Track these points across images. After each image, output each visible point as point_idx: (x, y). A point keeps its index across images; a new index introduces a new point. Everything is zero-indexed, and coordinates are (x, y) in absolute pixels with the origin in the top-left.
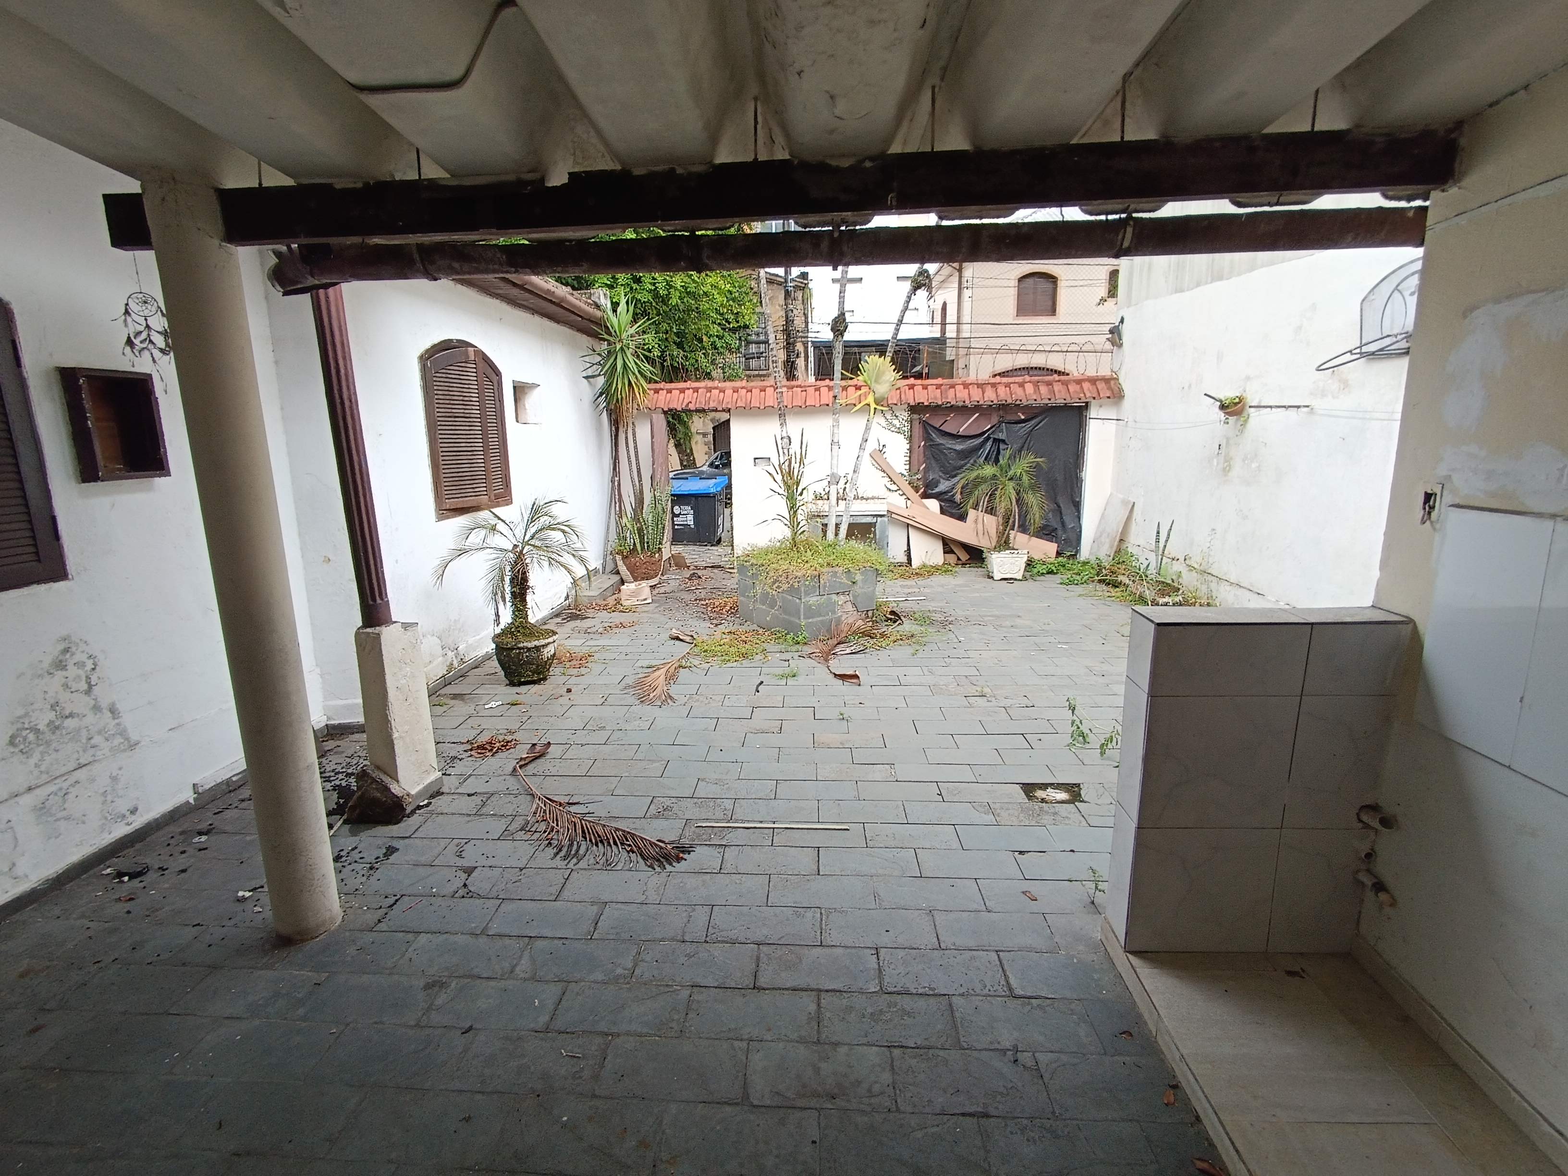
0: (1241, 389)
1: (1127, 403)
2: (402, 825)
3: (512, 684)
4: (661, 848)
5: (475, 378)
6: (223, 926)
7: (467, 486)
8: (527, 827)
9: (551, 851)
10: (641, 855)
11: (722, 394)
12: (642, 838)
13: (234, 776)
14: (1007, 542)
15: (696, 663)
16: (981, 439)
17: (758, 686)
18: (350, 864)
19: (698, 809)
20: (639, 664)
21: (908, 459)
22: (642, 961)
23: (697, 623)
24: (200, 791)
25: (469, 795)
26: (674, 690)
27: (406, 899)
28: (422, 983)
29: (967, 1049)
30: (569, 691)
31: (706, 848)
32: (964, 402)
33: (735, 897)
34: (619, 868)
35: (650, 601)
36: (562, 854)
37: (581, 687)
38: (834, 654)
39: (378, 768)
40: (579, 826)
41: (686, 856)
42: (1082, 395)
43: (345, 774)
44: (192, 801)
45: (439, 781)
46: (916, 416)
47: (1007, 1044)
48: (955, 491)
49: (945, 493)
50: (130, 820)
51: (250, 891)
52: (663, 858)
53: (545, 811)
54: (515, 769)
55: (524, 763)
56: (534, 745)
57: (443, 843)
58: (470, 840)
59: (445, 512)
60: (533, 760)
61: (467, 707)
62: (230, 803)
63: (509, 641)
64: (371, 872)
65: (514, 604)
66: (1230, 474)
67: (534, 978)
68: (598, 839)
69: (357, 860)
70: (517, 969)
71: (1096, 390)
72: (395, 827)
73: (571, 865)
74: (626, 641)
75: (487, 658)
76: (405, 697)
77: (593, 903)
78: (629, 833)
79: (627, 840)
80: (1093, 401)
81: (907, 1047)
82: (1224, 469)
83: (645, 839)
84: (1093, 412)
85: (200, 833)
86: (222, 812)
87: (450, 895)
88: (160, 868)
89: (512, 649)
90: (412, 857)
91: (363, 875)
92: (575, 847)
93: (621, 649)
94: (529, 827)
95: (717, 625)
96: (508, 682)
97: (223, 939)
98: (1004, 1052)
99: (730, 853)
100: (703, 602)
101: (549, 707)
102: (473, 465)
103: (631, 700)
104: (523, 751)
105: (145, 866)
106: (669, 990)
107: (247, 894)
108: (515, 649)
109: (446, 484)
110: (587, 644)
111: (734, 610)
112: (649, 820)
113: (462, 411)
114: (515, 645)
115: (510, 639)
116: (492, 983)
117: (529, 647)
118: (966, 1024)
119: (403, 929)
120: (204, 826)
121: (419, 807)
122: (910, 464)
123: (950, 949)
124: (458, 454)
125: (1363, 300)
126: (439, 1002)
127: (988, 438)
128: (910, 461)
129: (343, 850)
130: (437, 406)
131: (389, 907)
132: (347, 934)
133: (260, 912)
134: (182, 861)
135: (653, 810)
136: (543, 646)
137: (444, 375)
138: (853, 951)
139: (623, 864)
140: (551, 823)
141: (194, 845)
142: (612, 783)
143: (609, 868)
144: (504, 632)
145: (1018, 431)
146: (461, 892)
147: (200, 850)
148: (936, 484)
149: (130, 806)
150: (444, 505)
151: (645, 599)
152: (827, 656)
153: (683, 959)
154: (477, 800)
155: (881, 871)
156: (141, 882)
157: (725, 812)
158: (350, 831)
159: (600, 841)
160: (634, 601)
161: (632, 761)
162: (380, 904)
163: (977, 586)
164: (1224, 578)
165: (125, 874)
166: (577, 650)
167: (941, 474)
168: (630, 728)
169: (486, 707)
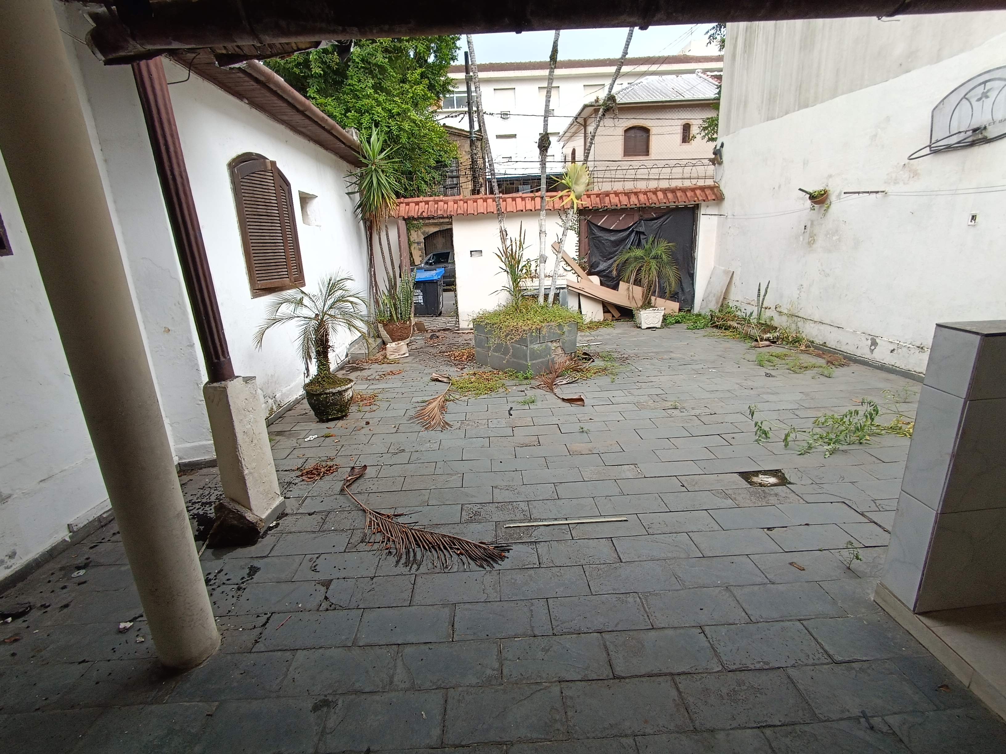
0: (824, 185)
1: (726, 203)
2: (258, 545)
3: (322, 421)
4: (484, 549)
5: (273, 185)
6: (109, 661)
7: (273, 271)
8: (366, 539)
9: (392, 560)
10: (470, 557)
11: (446, 205)
12: (467, 542)
13: (104, 513)
14: (649, 303)
15: (458, 397)
16: (628, 232)
17: (509, 411)
18: (219, 586)
19: (501, 512)
20: (414, 400)
21: (578, 248)
22: (506, 659)
23: (447, 368)
24: (75, 530)
25: (310, 514)
26: (448, 418)
27: (275, 616)
28: (310, 706)
29: (825, 721)
30: (368, 423)
31: (520, 546)
32: (617, 206)
33: (562, 589)
34: (455, 570)
35: (407, 355)
36: (403, 560)
37: (376, 420)
38: (555, 385)
39: (233, 500)
40: (410, 534)
41: (506, 554)
42: (696, 199)
43: (200, 504)
44: (68, 539)
45: (282, 504)
46: (582, 217)
47: (856, 712)
48: (612, 268)
49: (604, 271)
50: (9, 564)
51: (130, 621)
52: (488, 557)
53: (378, 524)
54: (342, 490)
55: (350, 484)
56: (353, 468)
57: (298, 559)
58: (320, 555)
59: (257, 291)
60: (354, 481)
61: (290, 441)
62: (103, 537)
63: (317, 389)
64: (240, 593)
65: (318, 360)
66: (814, 246)
67: (414, 688)
68: (430, 546)
69: (225, 582)
70: (395, 680)
71: (704, 195)
72: (253, 548)
73: (413, 571)
74: (399, 384)
75: (298, 402)
76: (251, 439)
77: (444, 605)
78: (454, 538)
79: (455, 545)
80: (703, 203)
81: (774, 726)
82: (809, 243)
83: (471, 543)
84: (703, 210)
85: (79, 568)
86: (97, 546)
87: (316, 609)
88: (42, 606)
89: (320, 394)
90: (274, 575)
91: (233, 597)
92: (412, 554)
93: (397, 390)
94: (368, 539)
95: (462, 369)
96: (318, 420)
97: (110, 674)
98: (857, 719)
99: (542, 549)
100: (446, 354)
101: (355, 437)
102: (276, 254)
103: (418, 428)
104: (344, 473)
105: (27, 605)
106: (540, 688)
107: (129, 625)
108: (322, 394)
109: (257, 269)
110: (370, 387)
111: (471, 358)
112: (465, 525)
113: (265, 211)
114: (323, 391)
115: (318, 387)
116: (377, 697)
117: (334, 392)
118: (812, 696)
119: (280, 648)
120: (81, 561)
121: (270, 528)
122: (579, 251)
123: (761, 622)
124: (264, 245)
125: (934, 109)
126: (331, 724)
127: (633, 231)
128: (579, 249)
129: (209, 574)
130: (245, 205)
131: (262, 626)
132: (229, 657)
133: (143, 641)
134: (64, 597)
135: (465, 517)
136: (344, 390)
137: (249, 181)
138: (682, 631)
139: (457, 567)
140: (386, 534)
141: (73, 580)
142: (424, 495)
143: (446, 570)
144: (311, 382)
145: (653, 225)
146: (325, 605)
147: (79, 584)
148: (597, 265)
149: (8, 551)
150: (257, 285)
151: (404, 354)
152: (551, 386)
153: (540, 655)
154: (318, 518)
155: (670, 555)
156: (24, 621)
157: (524, 513)
158: (213, 554)
159: (433, 547)
160: (396, 356)
161: (434, 476)
162: (254, 624)
163: (632, 334)
164: (809, 318)
165: (8, 616)
166: (364, 392)
167: (600, 258)
168: (424, 450)
169: (306, 440)
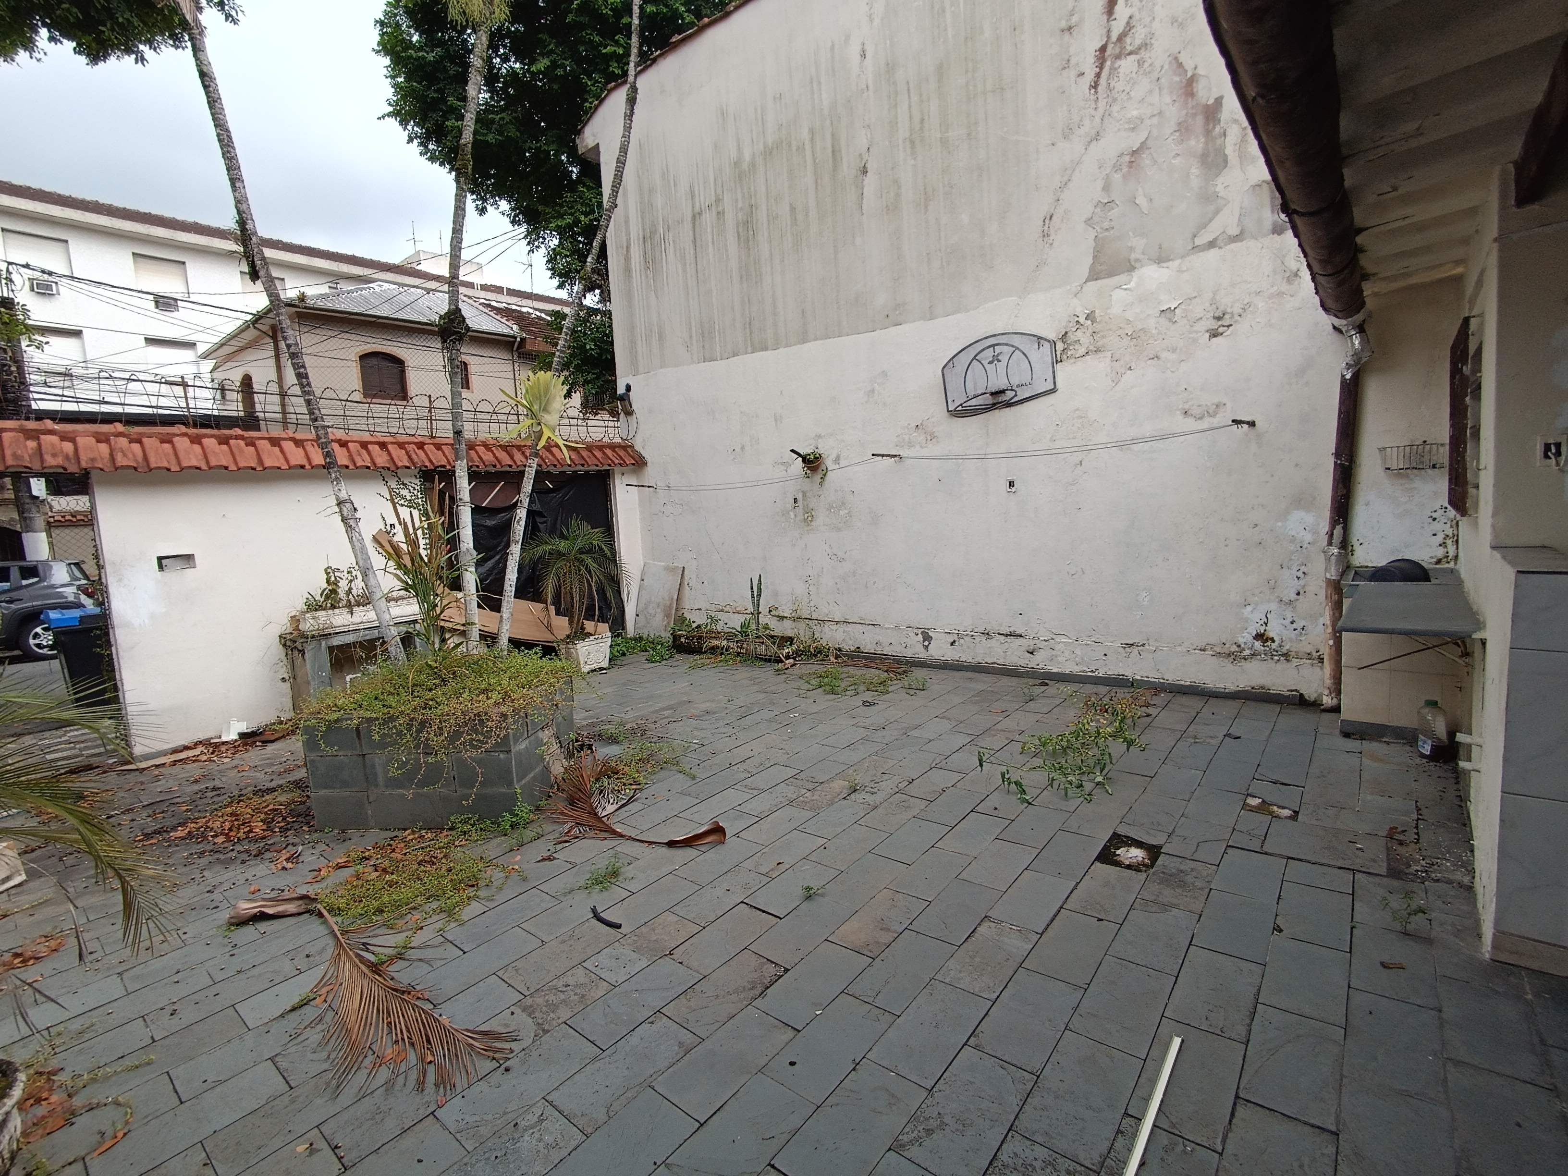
0: (812, 446)
1: (651, 469)
14: (583, 628)
17: (599, 918)
32: (495, 466)
35: (21, 877)
38: (603, 817)
42: (610, 461)
46: (428, 485)
66: (814, 524)
71: (619, 457)
80: (617, 469)
82: (805, 520)
84: (617, 479)
95: (295, 860)
125: (944, 367)
145: (551, 501)
151: (9, 877)
164: (827, 619)
